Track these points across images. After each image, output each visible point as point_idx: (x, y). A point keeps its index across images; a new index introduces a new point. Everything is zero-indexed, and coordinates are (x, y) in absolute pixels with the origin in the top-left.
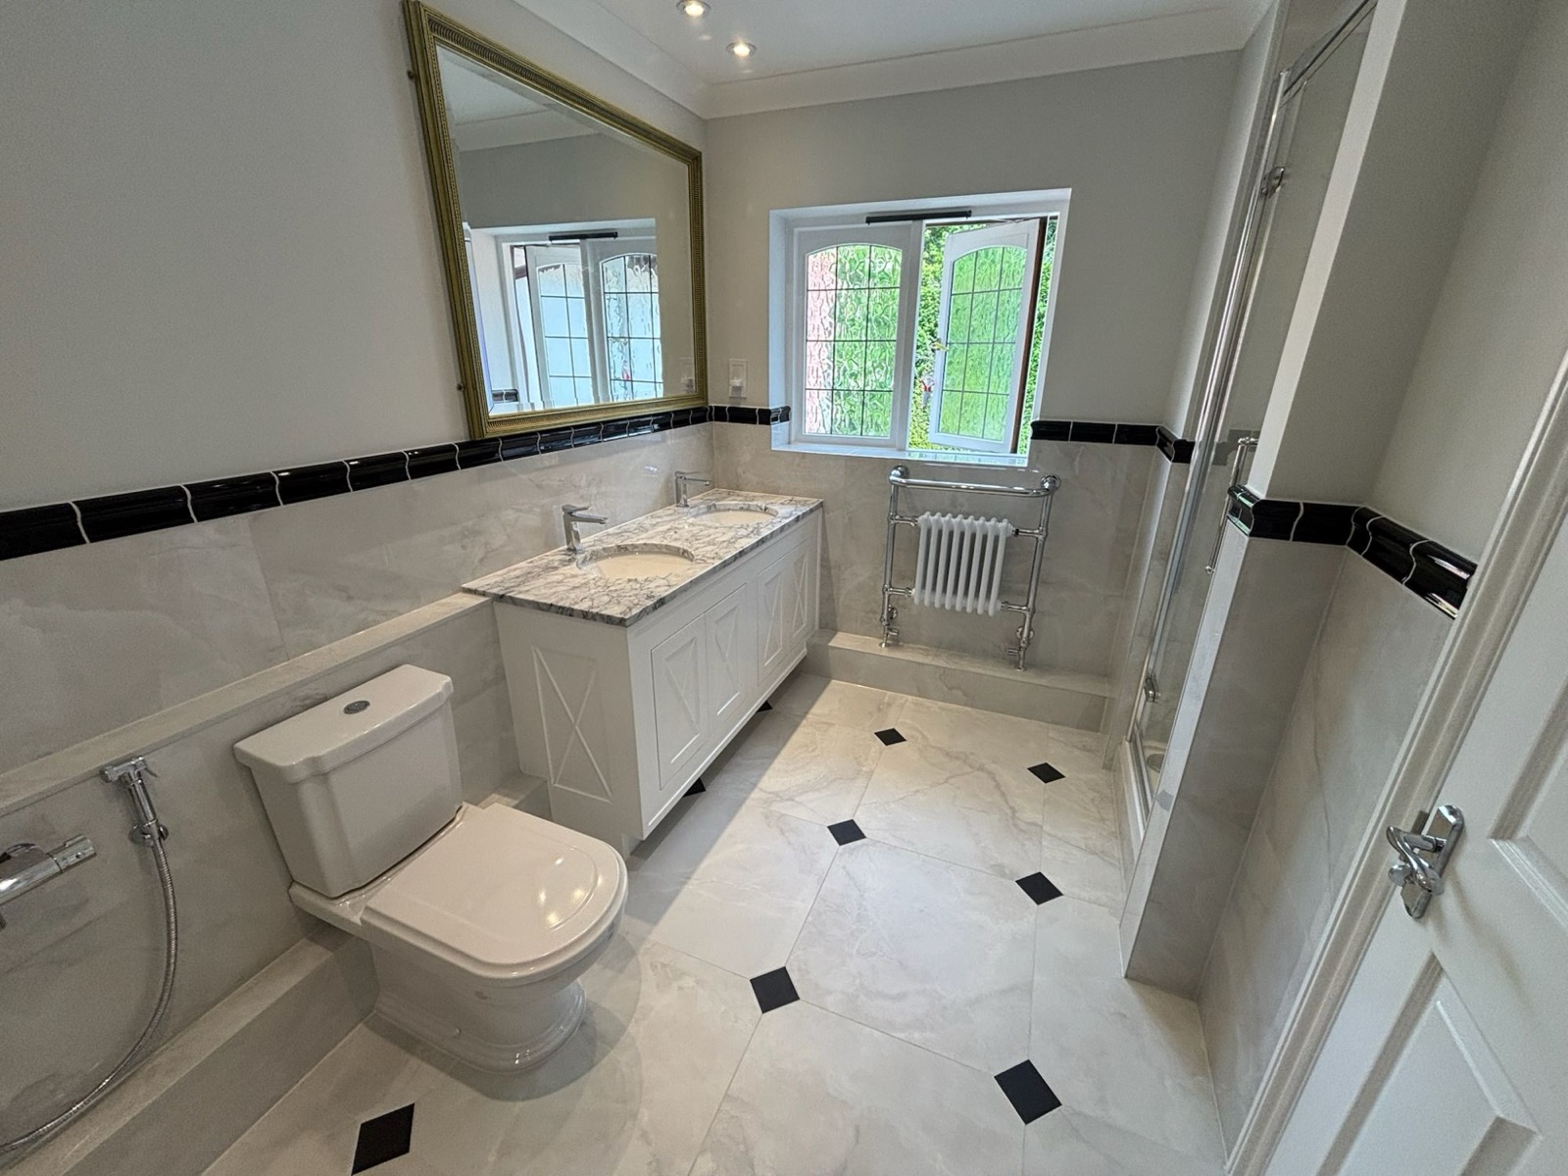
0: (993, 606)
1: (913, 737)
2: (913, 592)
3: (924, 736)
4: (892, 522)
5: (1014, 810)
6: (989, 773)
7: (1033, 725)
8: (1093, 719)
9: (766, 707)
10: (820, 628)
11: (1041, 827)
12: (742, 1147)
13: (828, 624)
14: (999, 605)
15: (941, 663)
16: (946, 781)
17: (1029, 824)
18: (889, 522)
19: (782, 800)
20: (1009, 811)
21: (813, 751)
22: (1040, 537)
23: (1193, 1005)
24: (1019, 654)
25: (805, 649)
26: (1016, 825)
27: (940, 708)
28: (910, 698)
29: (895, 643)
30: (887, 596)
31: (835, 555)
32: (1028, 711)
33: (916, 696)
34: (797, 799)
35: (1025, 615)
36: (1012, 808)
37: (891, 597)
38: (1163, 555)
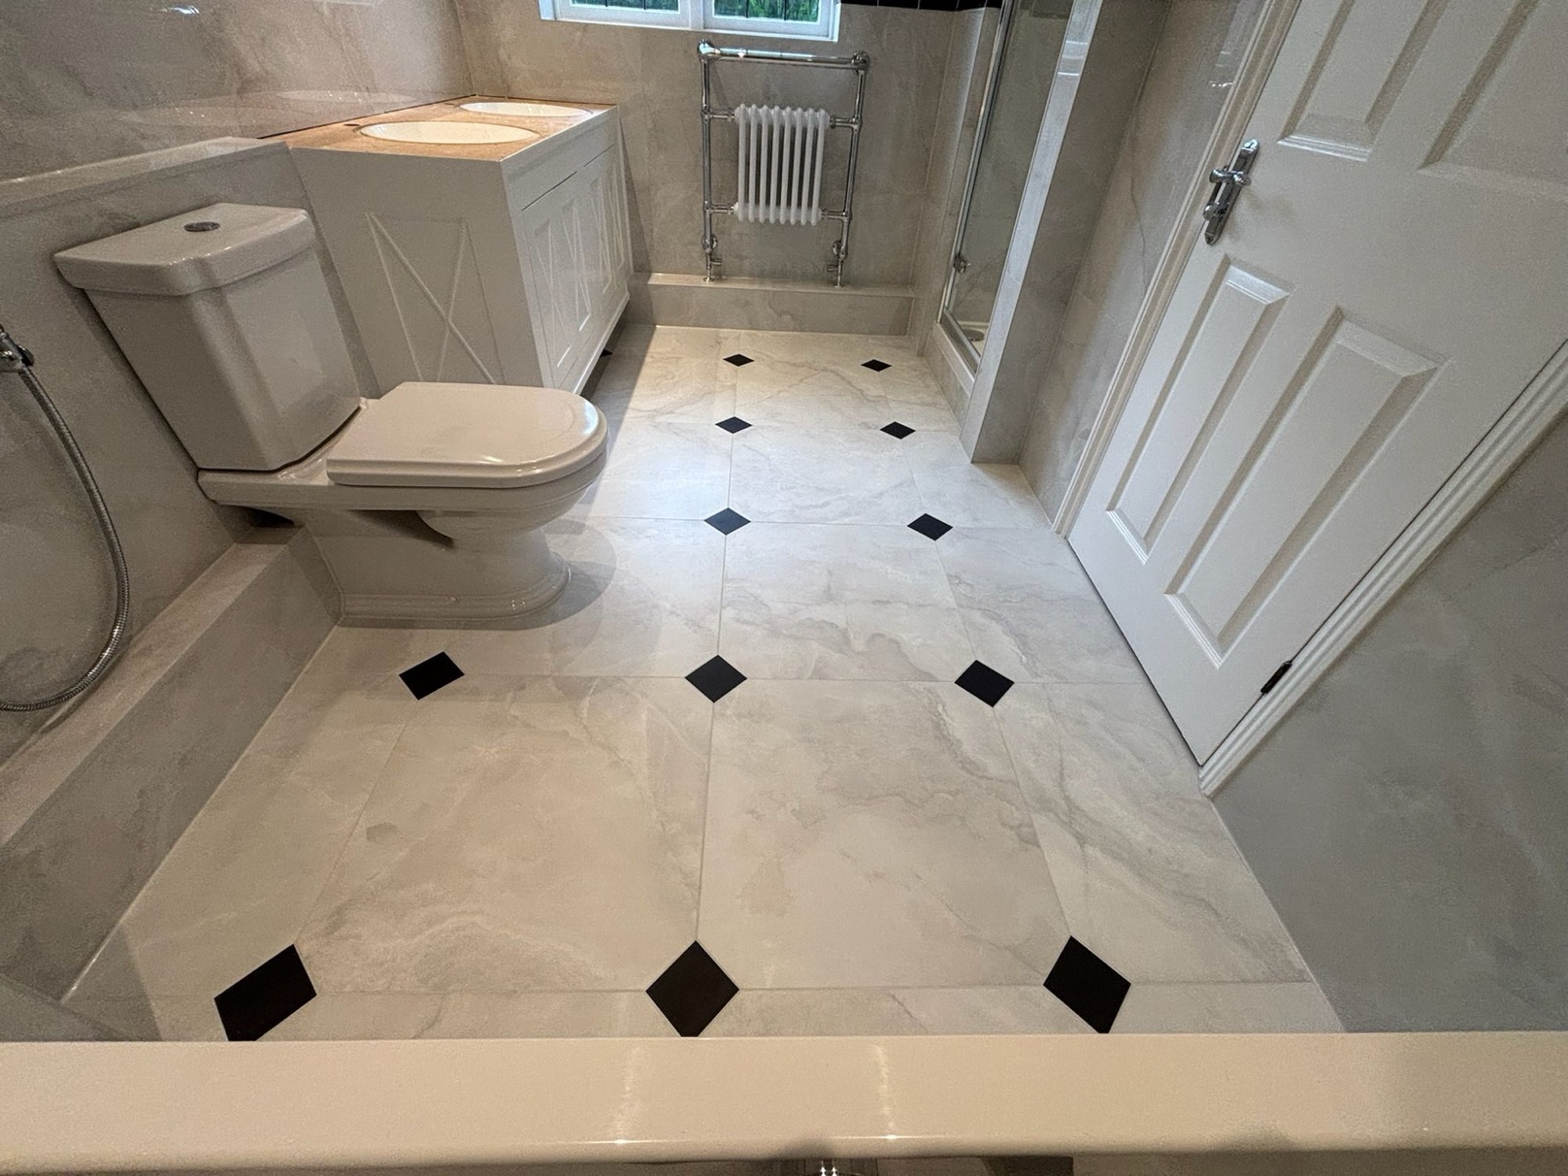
0: (815, 214)
1: (758, 358)
2: (736, 207)
3: (768, 356)
4: (706, 117)
5: (861, 391)
6: (832, 371)
7: (854, 337)
8: (901, 326)
9: (605, 353)
10: (635, 271)
11: (885, 397)
12: (752, 598)
13: (642, 267)
14: (821, 212)
15: (769, 288)
16: (801, 381)
17: (876, 397)
18: (703, 117)
19: (662, 414)
20: (858, 393)
21: (673, 378)
22: (856, 127)
23: (1017, 466)
24: (836, 269)
25: (627, 293)
26: (868, 400)
27: (773, 335)
28: (743, 331)
29: (718, 277)
30: (708, 216)
31: (638, 176)
32: (847, 326)
33: (748, 329)
34: (677, 411)
35: (842, 221)
36: (859, 390)
37: (713, 216)
38: (971, 123)
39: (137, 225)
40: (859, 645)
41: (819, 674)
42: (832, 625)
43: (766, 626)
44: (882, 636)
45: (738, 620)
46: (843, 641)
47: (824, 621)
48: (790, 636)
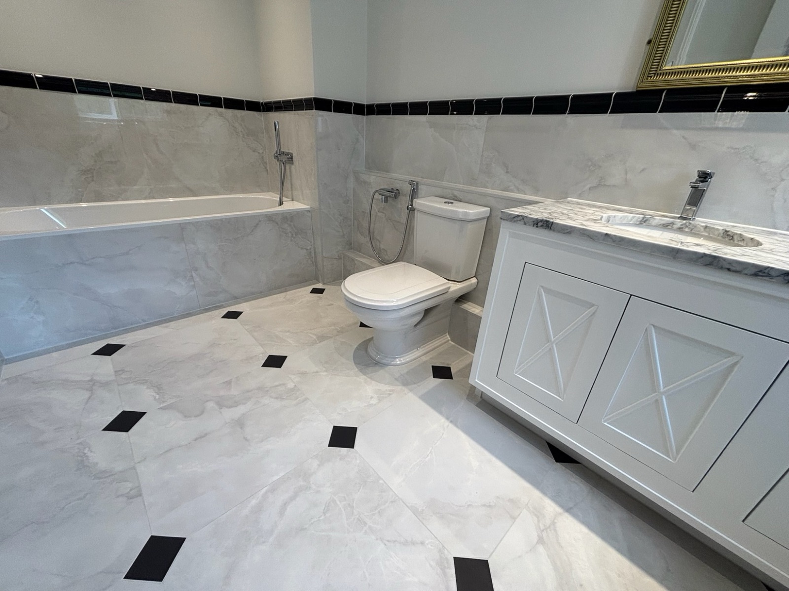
39: (461, 201)
40: (211, 405)
41: (229, 383)
42: (230, 407)
43: (266, 389)
44: (196, 416)
45: (284, 384)
46: (221, 404)
47: (236, 407)
48: (251, 391)
